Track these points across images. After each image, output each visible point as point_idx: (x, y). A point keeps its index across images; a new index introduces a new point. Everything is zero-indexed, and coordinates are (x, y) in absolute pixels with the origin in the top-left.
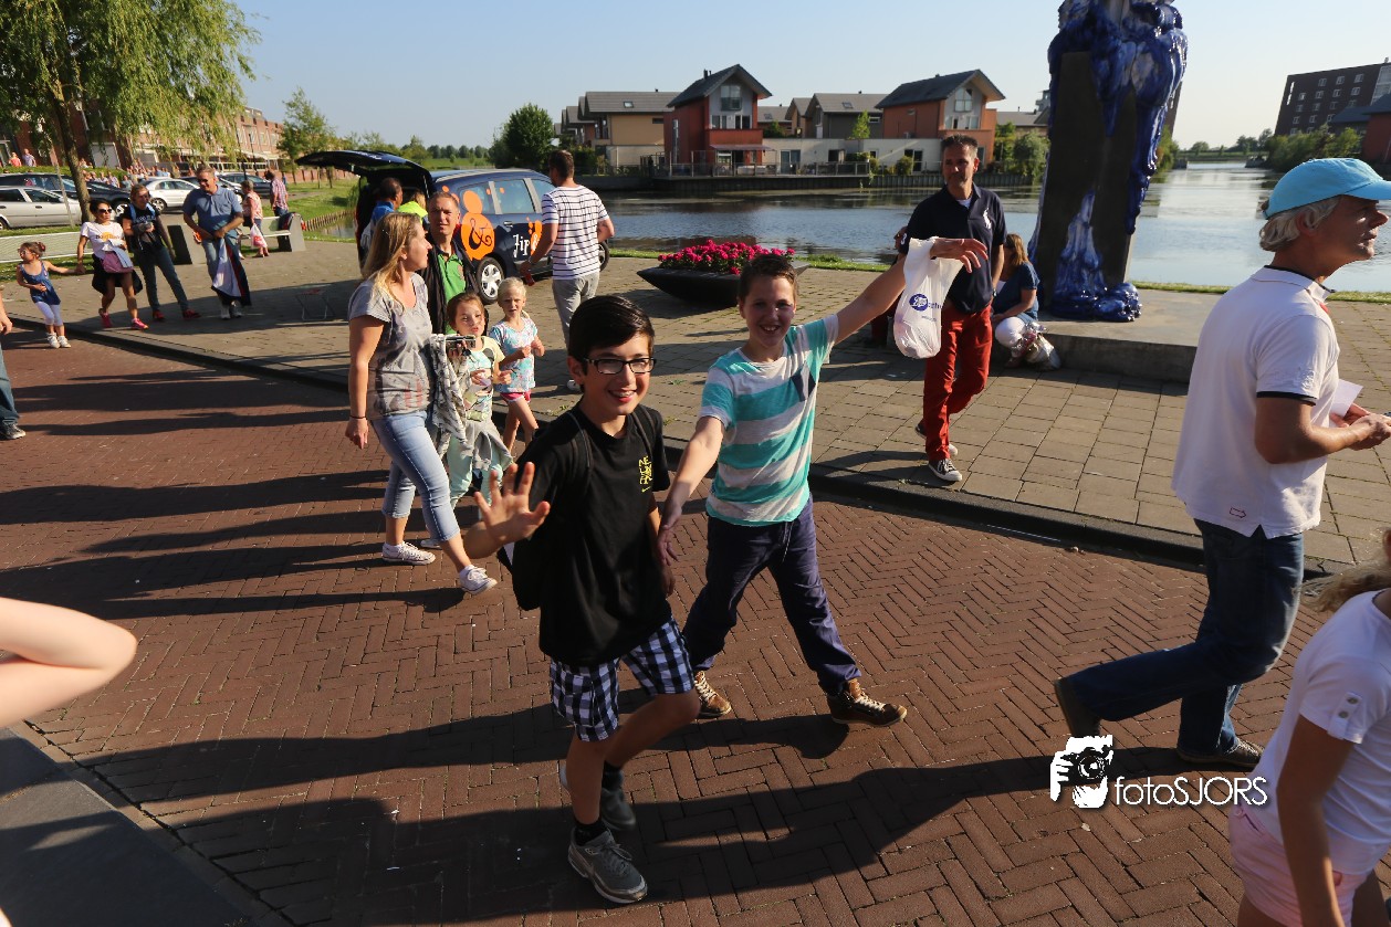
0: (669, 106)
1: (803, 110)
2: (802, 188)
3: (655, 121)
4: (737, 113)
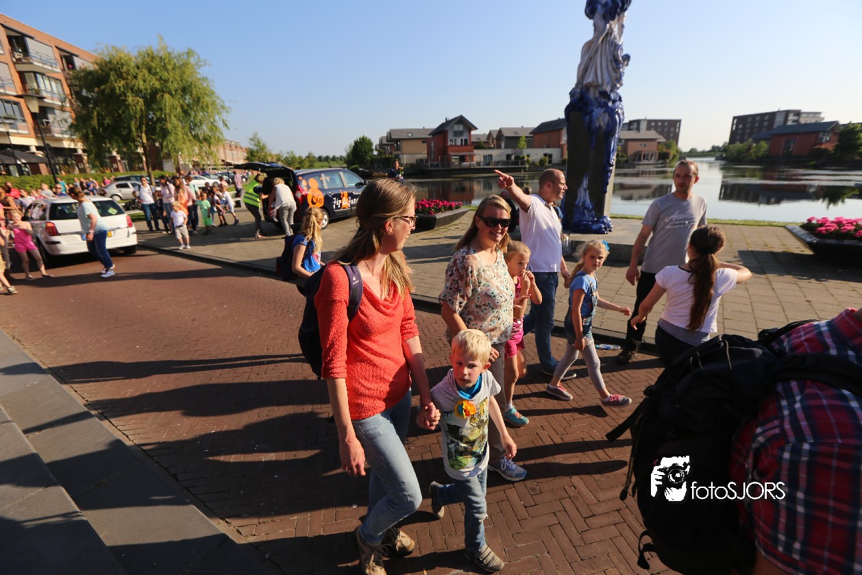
0: (429, 135)
1: (495, 136)
3: (423, 142)
4: (461, 138)
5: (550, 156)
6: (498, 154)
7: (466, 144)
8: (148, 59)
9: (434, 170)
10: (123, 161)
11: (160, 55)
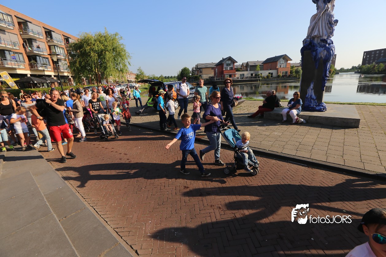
0: (215, 66)
1: (245, 65)
2: (245, 82)
3: (212, 69)
4: (230, 67)
5: (272, 74)
6: (247, 74)
7: (232, 69)
8: (99, 37)
9: (218, 82)
10: (86, 81)
11: (104, 35)
